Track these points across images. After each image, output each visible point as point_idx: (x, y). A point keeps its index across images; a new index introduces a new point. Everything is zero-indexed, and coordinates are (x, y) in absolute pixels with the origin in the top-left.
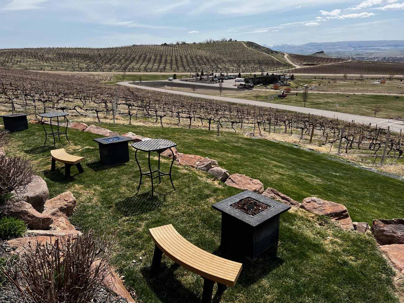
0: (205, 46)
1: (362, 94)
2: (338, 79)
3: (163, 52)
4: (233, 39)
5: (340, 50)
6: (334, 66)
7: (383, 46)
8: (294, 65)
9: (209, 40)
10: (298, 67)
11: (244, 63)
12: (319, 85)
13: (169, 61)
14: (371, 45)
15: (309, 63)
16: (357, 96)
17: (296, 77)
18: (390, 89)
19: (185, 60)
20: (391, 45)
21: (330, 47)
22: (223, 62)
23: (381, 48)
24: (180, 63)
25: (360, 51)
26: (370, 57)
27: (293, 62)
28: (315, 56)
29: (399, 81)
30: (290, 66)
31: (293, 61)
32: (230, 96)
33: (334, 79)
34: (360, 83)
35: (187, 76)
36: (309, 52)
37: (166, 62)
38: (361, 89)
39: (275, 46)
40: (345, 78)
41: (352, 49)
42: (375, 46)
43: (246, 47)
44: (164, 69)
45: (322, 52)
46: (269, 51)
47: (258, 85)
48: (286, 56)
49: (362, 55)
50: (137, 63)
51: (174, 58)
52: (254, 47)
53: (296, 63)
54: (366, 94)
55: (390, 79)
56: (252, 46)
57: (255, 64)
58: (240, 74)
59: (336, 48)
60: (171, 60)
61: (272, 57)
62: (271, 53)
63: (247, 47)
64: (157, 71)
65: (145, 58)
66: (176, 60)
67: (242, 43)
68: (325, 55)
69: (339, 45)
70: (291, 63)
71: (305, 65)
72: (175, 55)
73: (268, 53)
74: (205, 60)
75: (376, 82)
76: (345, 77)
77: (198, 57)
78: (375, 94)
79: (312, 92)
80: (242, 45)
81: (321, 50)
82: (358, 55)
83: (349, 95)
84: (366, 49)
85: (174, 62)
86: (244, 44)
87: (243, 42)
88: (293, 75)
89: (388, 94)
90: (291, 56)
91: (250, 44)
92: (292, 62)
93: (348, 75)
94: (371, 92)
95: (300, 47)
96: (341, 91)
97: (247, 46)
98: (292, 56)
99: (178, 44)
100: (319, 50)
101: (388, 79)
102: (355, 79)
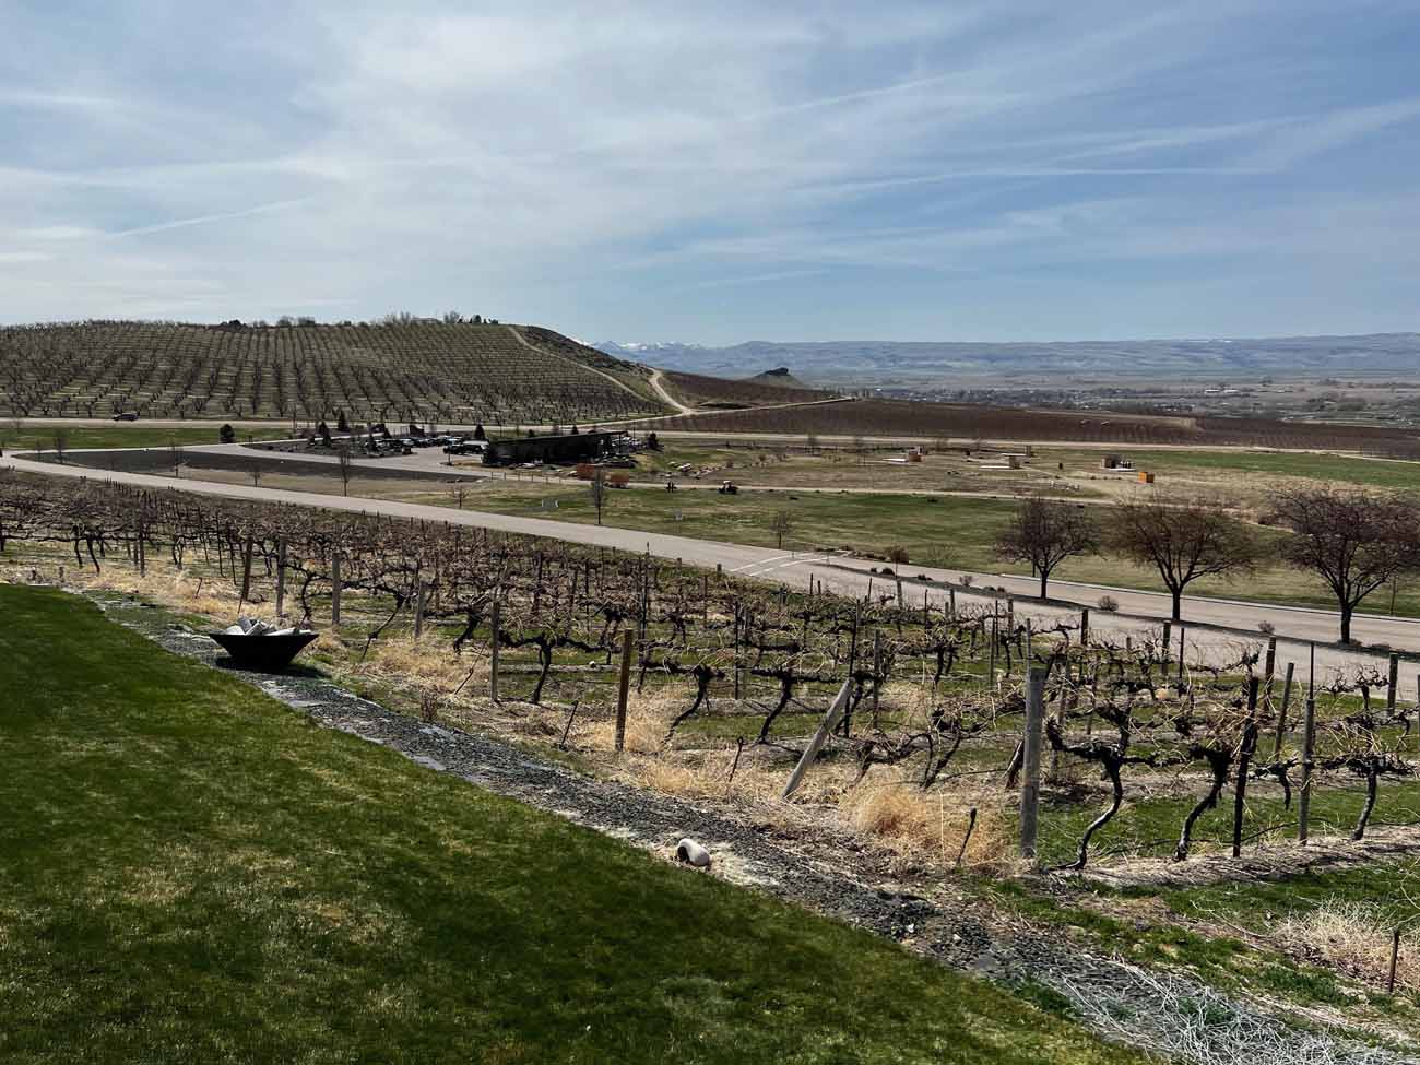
0: (376, 334)
1: (840, 490)
2: (793, 449)
3: (208, 348)
4: (486, 317)
5: (838, 366)
6: (795, 411)
7: (958, 360)
8: (676, 404)
9: (398, 317)
10: (687, 412)
11: (513, 394)
12: (730, 466)
13: (226, 381)
14: (924, 355)
15: (725, 402)
16: (823, 495)
17: (663, 440)
18: (925, 478)
19: (290, 378)
20: (977, 358)
21: (811, 357)
22: (437, 388)
23: (950, 364)
24: (269, 388)
25: (893, 370)
26: (922, 389)
27: (675, 396)
28: (762, 382)
29: (962, 457)
30: (662, 407)
31: (676, 393)
32: (410, 497)
33: (778, 449)
34: (853, 459)
35: (281, 432)
36: (746, 371)
37: (213, 385)
38: (845, 476)
40: (812, 448)
41: (873, 366)
42: (938, 358)
43: (521, 345)
44: (200, 409)
45: (783, 372)
46: (599, 359)
47: (529, 465)
48: (654, 380)
49: (899, 383)
50: (92, 384)
51: (248, 371)
52: (550, 345)
53: (686, 402)
54: (851, 490)
55: (940, 449)
56: (545, 340)
57: (550, 398)
58: (479, 428)
59: (828, 361)
60: (237, 379)
61: (610, 378)
62: (610, 367)
63: (526, 344)
64: (166, 415)
65: (129, 367)
66: (258, 379)
67: (511, 329)
68: (791, 379)
69: (837, 353)
70: (668, 399)
71: (712, 406)
72: (256, 363)
73: (598, 367)
74: (370, 381)
75: (898, 459)
76: (812, 442)
77: (347, 371)
78: (876, 491)
79: (693, 486)
80: (511, 334)
81: (786, 364)
82: (891, 382)
83: (803, 494)
84: (912, 367)
85: (247, 384)
86: (518, 337)
87: (514, 326)
88: (653, 435)
89: (910, 492)
90: (669, 379)
91: (539, 335)
92: (672, 397)
93: (820, 438)
94: (868, 487)
96: (783, 482)
97: (528, 341)
98: (678, 381)
99: (284, 324)
100: (778, 365)
101: (933, 449)
102: (844, 450)
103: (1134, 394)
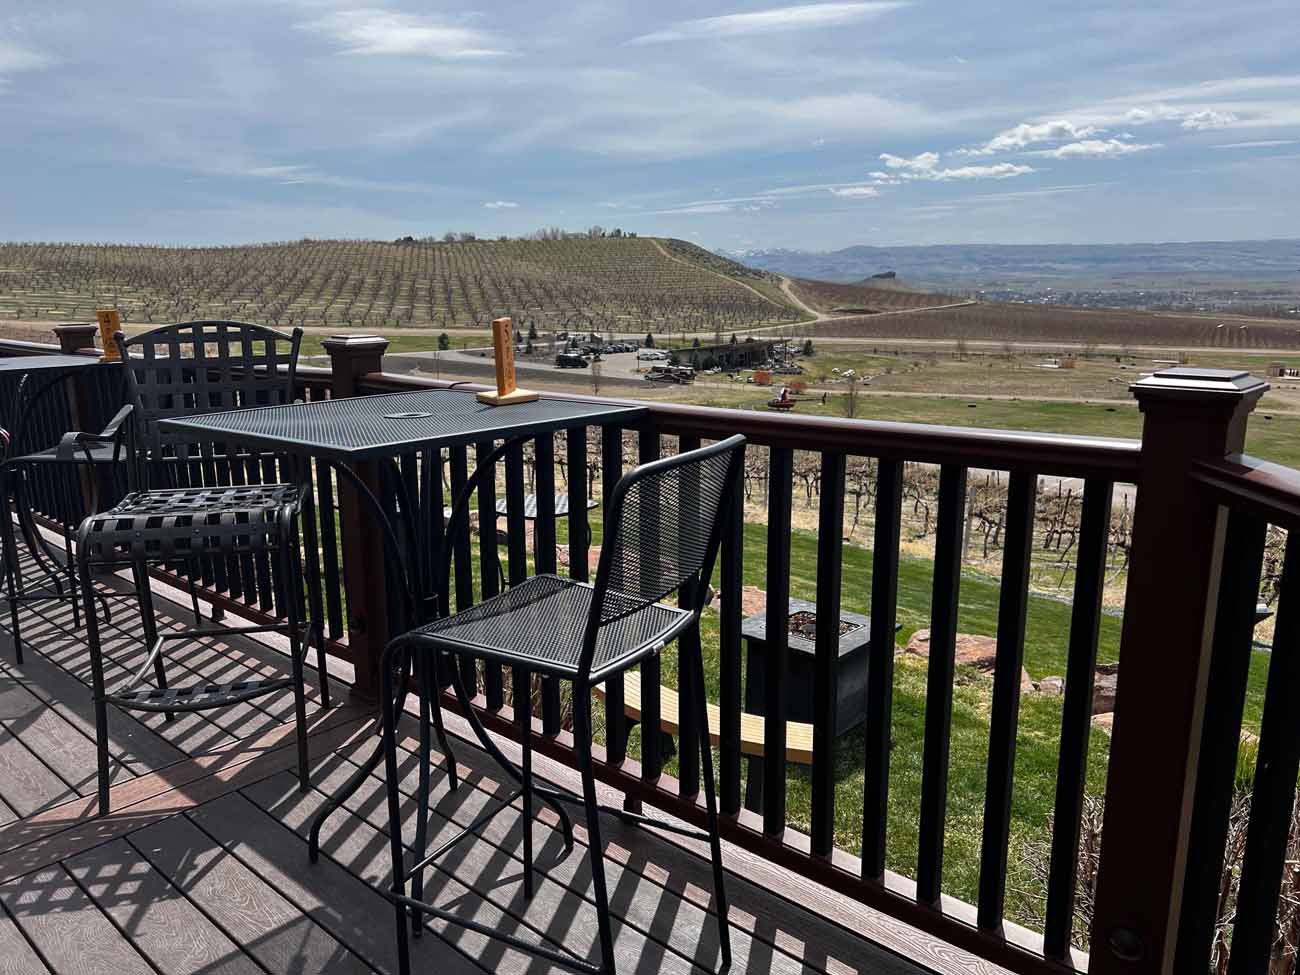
0: (536, 248)
1: (1012, 398)
2: (941, 354)
3: (403, 262)
4: (626, 231)
5: (940, 269)
6: (926, 316)
7: (1062, 262)
8: (810, 311)
9: (549, 231)
10: (823, 318)
11: (661, 303)
12: (889, 372)
13: (422, 293)
14: (1029, 256)
15: (856, 307)
16: (999, 403)
17: (818, 346)
18: (1088, 385)
19: (474, 291)
20: (1083, 259)
21: (913, 261)
22: (596, 298)
23: (1055, 266)
24: (458, 299)
25: (997, 273)
26: (1028, 292)
27: (807, 302)
28: (870, 285)
29: (1111, 363)
30: (799, 314)
31: (808, 299)
33: (931, 356)
34: (1003, 367)
35: (483, 340)
36: (851, 276)
37: (413, 296)
38: (1008, 383)
39: (752, 254)
40: (962, 353)
41: (977, 269)
42: (1040, 261)
43: (665, 257)
44: (408, 318)
45: (892, 275)
46: (734, 268)
47: (709, 372)
48: (785, 286)
49: (1004, 285)
50: (317, 298)
51: (438, 285)
52: (689, 256)
53: (818, 307)
54: (1022, 398)
55: (1087, 355)
56: (684, 252)
57: (695, 306)
58: (649, 336)
59: (930, 264)
60: (431, 291)
61: (746, 286)
62: (743, 275)
63: (668, 256)
64: (384, 323)
65: (343, 282)
66: (448, 291)
67: (654, 242)
68: (898, 282)
69: (938, 256)
70: (801, 305)
71: (844, 312)
72: (443, 276)
73: (733, 276)
74: (539, 292)
75: (1050, 365)
76: (961, 348)
77: (518, 283)
78: (1048, 399)
79: (869, 393)
80: (654, 248)
81: (889, 268)
82: (993, 284)
83: (976, 401)
84: (1014, 270)
85: (440, 296)
86: (660, 248)
87: (654, 239)
88: (809, 342)
89: (1083, 400)
90: (799, 285)
91: (677, 247)
92: (804, 303)
93: (969, 343)
94: (1037, 394)
95: (824, 258)
96: (951, 389)
97: (669, 253)
99: (450, 240)
100: (882, 268)
101: (1080, 355)
102: (991, 356)
103: (1252, 295)
